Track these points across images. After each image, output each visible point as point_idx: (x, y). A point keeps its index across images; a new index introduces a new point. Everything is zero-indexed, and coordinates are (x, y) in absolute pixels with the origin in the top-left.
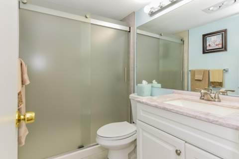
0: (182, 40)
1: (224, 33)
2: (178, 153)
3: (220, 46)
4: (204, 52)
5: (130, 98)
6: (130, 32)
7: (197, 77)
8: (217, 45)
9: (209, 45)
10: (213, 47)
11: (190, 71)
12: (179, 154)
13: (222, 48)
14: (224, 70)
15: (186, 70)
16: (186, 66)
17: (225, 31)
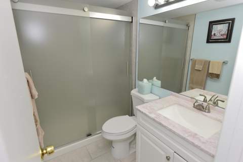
0: (187, 25)
1: (231, 22)
2: (168, 158)
3: (225, 37)
4: (208, 42)
5: (131, 94)
6: (132, 22)
7: (197, 67)
8: (222, 35)
9: (214, 34)
10: (218, 37)
11: (191, 60)
12: (168, 160)
13: (227, 39)
14: (224, 62)
15: (187, 59)
16: (188, 54)
17: (233, 20)
